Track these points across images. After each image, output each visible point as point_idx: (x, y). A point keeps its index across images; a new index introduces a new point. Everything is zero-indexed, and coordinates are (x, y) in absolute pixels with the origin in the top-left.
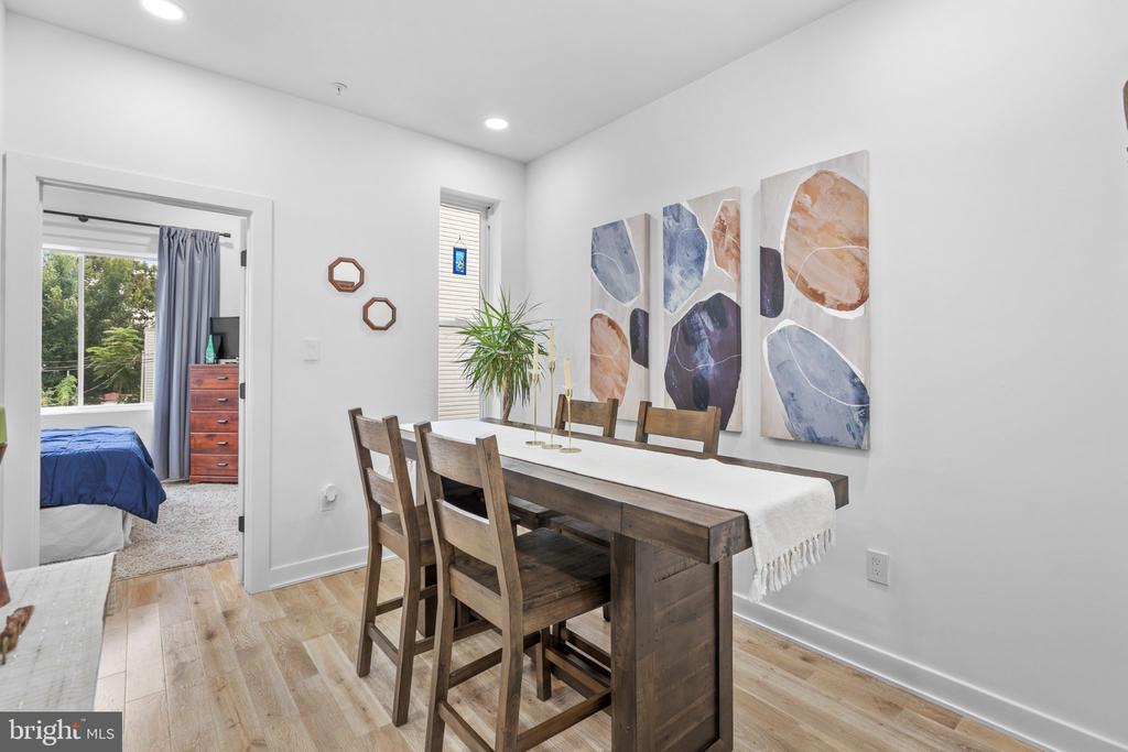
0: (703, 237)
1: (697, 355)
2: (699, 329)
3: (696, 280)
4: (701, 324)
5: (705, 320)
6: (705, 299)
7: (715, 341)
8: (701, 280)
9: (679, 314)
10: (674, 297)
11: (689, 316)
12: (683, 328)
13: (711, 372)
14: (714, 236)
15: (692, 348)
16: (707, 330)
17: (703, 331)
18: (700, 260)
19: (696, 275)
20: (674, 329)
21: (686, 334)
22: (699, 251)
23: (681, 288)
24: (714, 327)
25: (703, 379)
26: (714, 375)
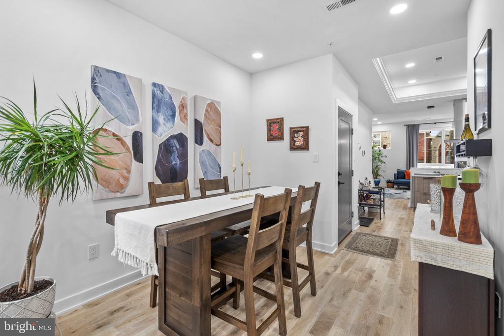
0: (175, 107)
1: (172, 158)
2: (173, 147)
3: (171, 125)
4: (173, 145)
5: (175, 143)
6: (175, 134)
7: (180, 152)
8: (173, 124)
9: (163, 139)
10: (160, 130)
11: (168, 140)
12: (165, 145)
13: (178, 165)
14: (179, 108)
15: (169, 155)
16: (176, 147)
17: (174, 148)
18: (173, 116)
19: (171, 122)
20: (160, 145)
21: (166, 148)
22: (173, 112)
23: (164, 126)
24: (180, 146)
25: (175, 168)
26: (179, 167)
